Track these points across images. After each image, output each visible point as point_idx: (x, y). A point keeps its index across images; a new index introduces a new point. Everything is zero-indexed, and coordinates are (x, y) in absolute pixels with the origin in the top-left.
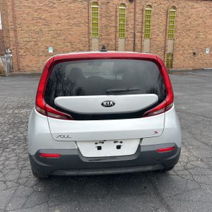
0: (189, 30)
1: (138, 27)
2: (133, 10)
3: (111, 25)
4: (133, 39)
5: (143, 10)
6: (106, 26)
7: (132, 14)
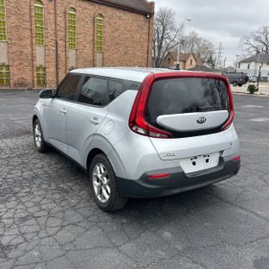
0: (118, 44)
1: (61, 34)
2: (52, 11)
3: (24, 26)
4: (55, 49)
5: (65, 13)
6: (17, 27)
7: (52, 16)
